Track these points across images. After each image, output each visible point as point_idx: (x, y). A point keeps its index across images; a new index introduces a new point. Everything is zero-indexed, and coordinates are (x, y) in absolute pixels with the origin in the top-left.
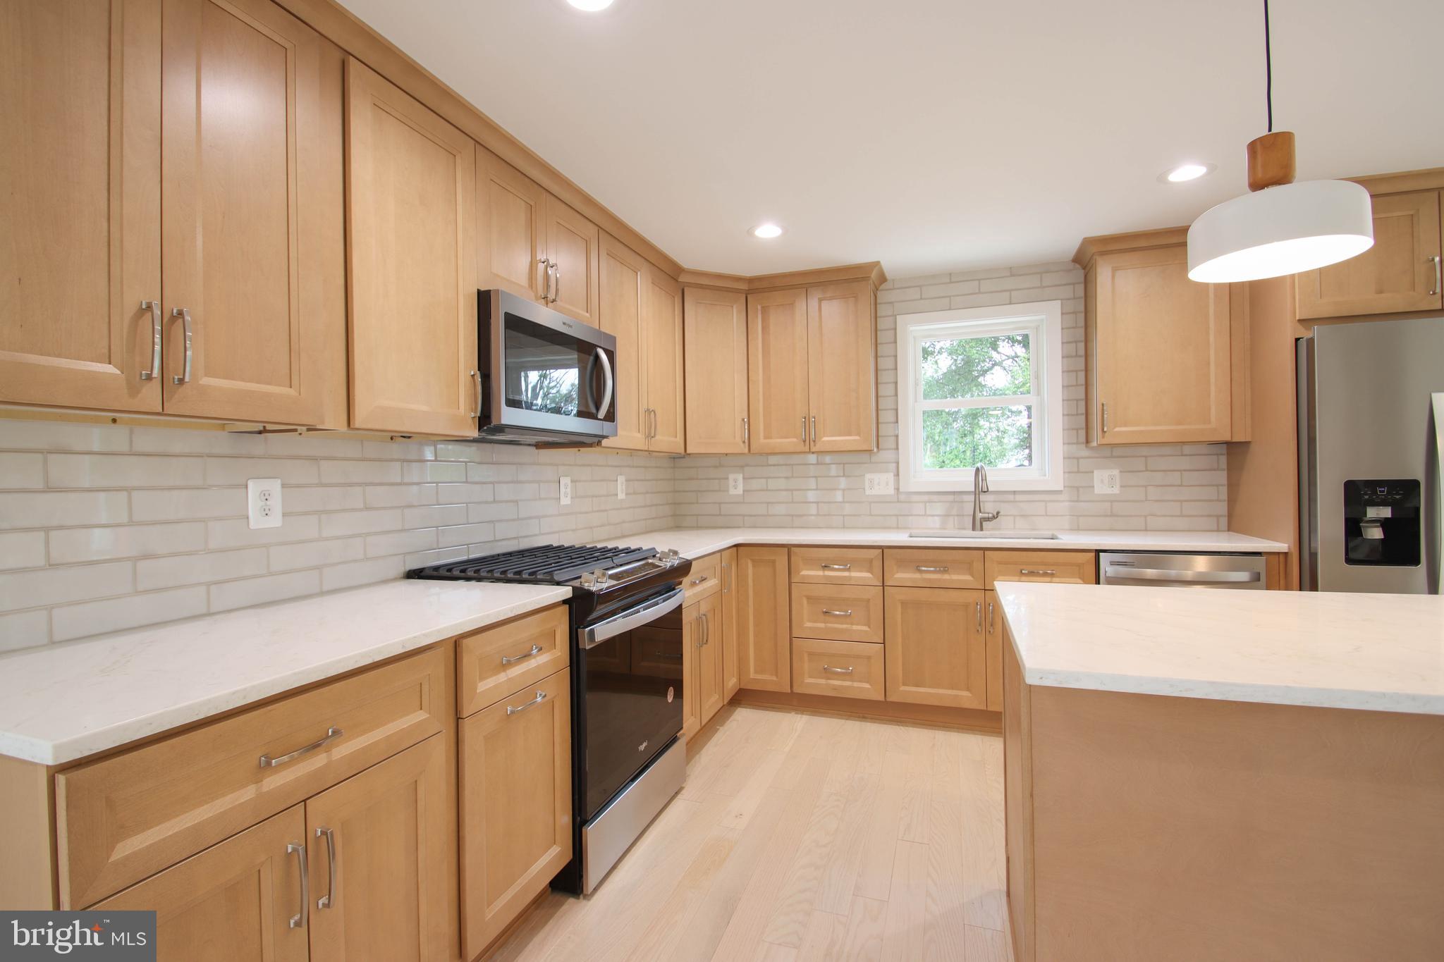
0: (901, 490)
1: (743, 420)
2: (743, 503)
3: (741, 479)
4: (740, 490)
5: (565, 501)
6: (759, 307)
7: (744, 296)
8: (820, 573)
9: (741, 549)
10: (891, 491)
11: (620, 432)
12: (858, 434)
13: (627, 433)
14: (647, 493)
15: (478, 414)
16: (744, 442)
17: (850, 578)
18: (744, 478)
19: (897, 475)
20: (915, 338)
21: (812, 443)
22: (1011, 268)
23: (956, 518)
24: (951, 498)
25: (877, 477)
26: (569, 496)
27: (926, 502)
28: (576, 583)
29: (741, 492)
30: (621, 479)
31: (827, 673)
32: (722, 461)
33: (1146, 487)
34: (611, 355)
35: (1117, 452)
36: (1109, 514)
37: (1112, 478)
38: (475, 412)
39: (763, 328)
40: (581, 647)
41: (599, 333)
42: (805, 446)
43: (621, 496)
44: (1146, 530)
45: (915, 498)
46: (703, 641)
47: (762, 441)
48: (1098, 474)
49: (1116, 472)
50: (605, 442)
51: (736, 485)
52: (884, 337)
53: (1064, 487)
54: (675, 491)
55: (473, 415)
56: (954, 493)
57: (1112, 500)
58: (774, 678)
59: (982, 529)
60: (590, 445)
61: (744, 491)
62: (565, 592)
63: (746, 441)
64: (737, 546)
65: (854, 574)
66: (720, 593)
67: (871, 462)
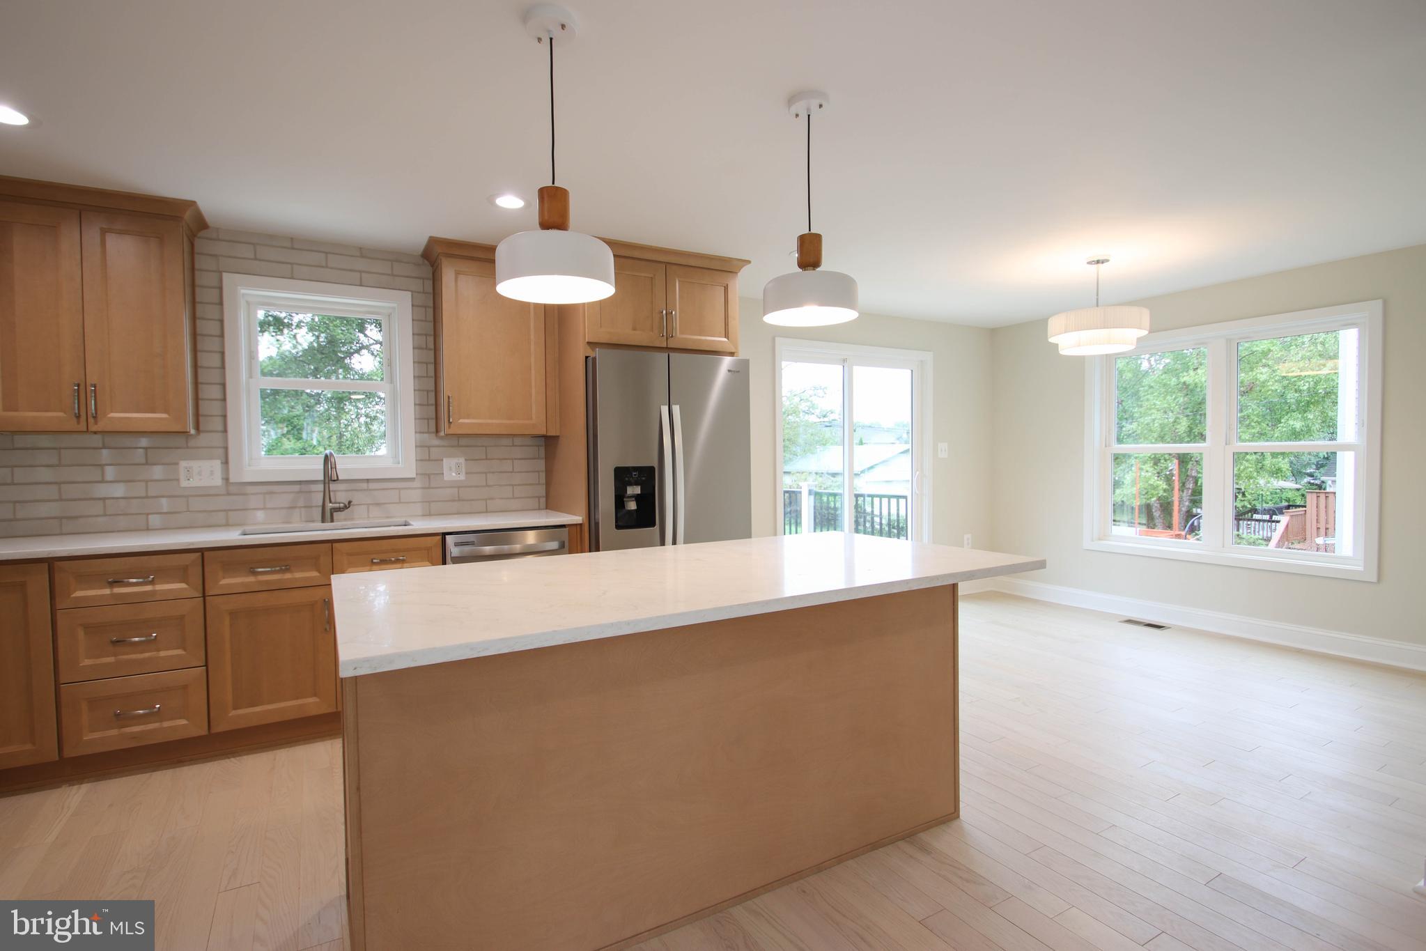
0: (232, 480)
8: (107, 591)
10: (217, 481)
12: (166, 411)
17: (154, 593)
19: (226, 462)
20: (248, 303)
21: (91, 420)
22: (360, 249)
23: (303, 509)
24: (297, 488)
25: (195, 465)
27: (264, 494)
31: (122, 719)
33: (486, 473)
35: (463, 441)
36: (457, 499)
37: (458, 465)
42: (78, 423)
44: (487, 512)
45: (250, 489)
48: (446, 462)
49: (462, 460)
53: (417, 475)
56: (300, 482)
57: (458, 486)
58: (28, 749)
59: (332, 521)
65: (159, 587)
67: (188, 447)
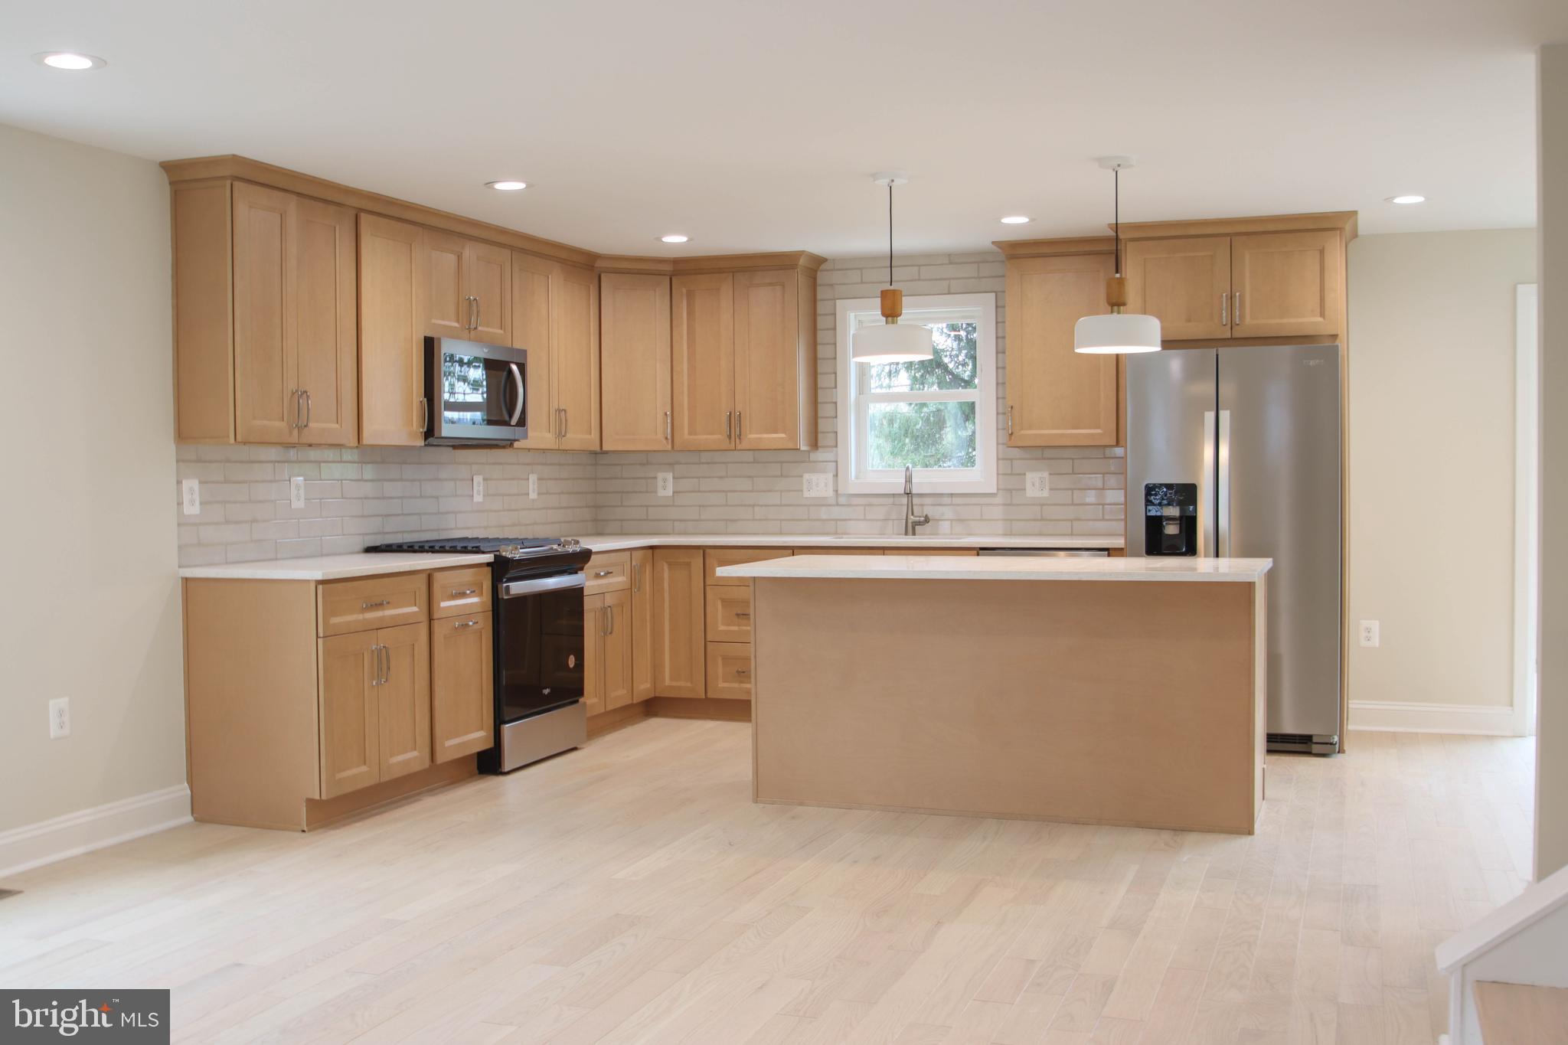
0: (839, 492)
1: (666, 414)
2: (673, 506)
3: (671, 477)
4: (669, 492)
5: (478, 498)
6: (684, 291)
7: (668, 278)
9: (657, 551)
10: (830, 493)
11: (530, 434)
12: (784, 432)
13: (539, 434)
14: (563, 493)
15: (425, 430)
16: (666, 438)
18: (674, 478)
19: (836, 475)
21: (737, 440)
22: (949, 255)
24: (890, 500)
25: (814, 477)
26: (482, 493)
27: (865, 505)
28: (498, 553)
29: (671, 494)
30: (533, 478)
31: (741, 677)
32: (647, 459)
33: (1072, 490)
34: (522, 368)
35: (1048, 453)
36: (1039, 518)
37: (1042, 481)
38: (423, 428)
39: (689, 314)
40: (500, 597)
41: (512, 350)
42: (730, 443)
43: (533, 495)
45: (854, 501)
46: (606, 631)
47: (686, 436)
48: (1029, 476)
49: (1046, 474)
50: (516, 444)
51: (666, 485)
52: (822, 323)
53: (998, 489)
54: (598, 493)
55: (421, 430)
57: (1042, 504)
58: (689, 684)
59: (914, 534)
60: (504, 447)
61: (674, 492)
62: (489, 558)
63: (669, 437)
64: (652, 548)
66: (631, 590)
67: (809, 462)
